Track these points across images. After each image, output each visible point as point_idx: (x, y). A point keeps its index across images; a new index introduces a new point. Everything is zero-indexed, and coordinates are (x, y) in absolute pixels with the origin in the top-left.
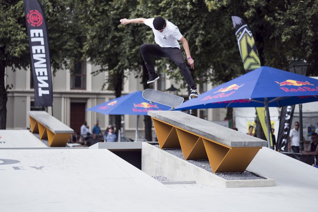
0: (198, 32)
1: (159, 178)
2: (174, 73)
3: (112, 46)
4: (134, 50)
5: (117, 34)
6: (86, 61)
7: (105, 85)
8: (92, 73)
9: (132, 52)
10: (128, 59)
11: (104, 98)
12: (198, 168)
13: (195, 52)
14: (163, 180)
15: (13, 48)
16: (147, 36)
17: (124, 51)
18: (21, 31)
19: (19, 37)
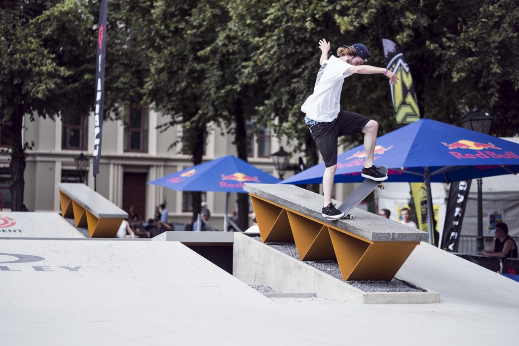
1: (260, 288)
2: (284, 127)
3: (189, 85)
4: (223, 91)
5: (198, 67)
7: (175, 144)
8: (158, 127)
9: (220, 95)
10: (213, 105)
11: (176, 167)
12: (320, 273)
14: (266, 291)
15: (35, 85)
16: (243, 70)
17: (207, 92)
18: (48, 58)
19: (44, 68)
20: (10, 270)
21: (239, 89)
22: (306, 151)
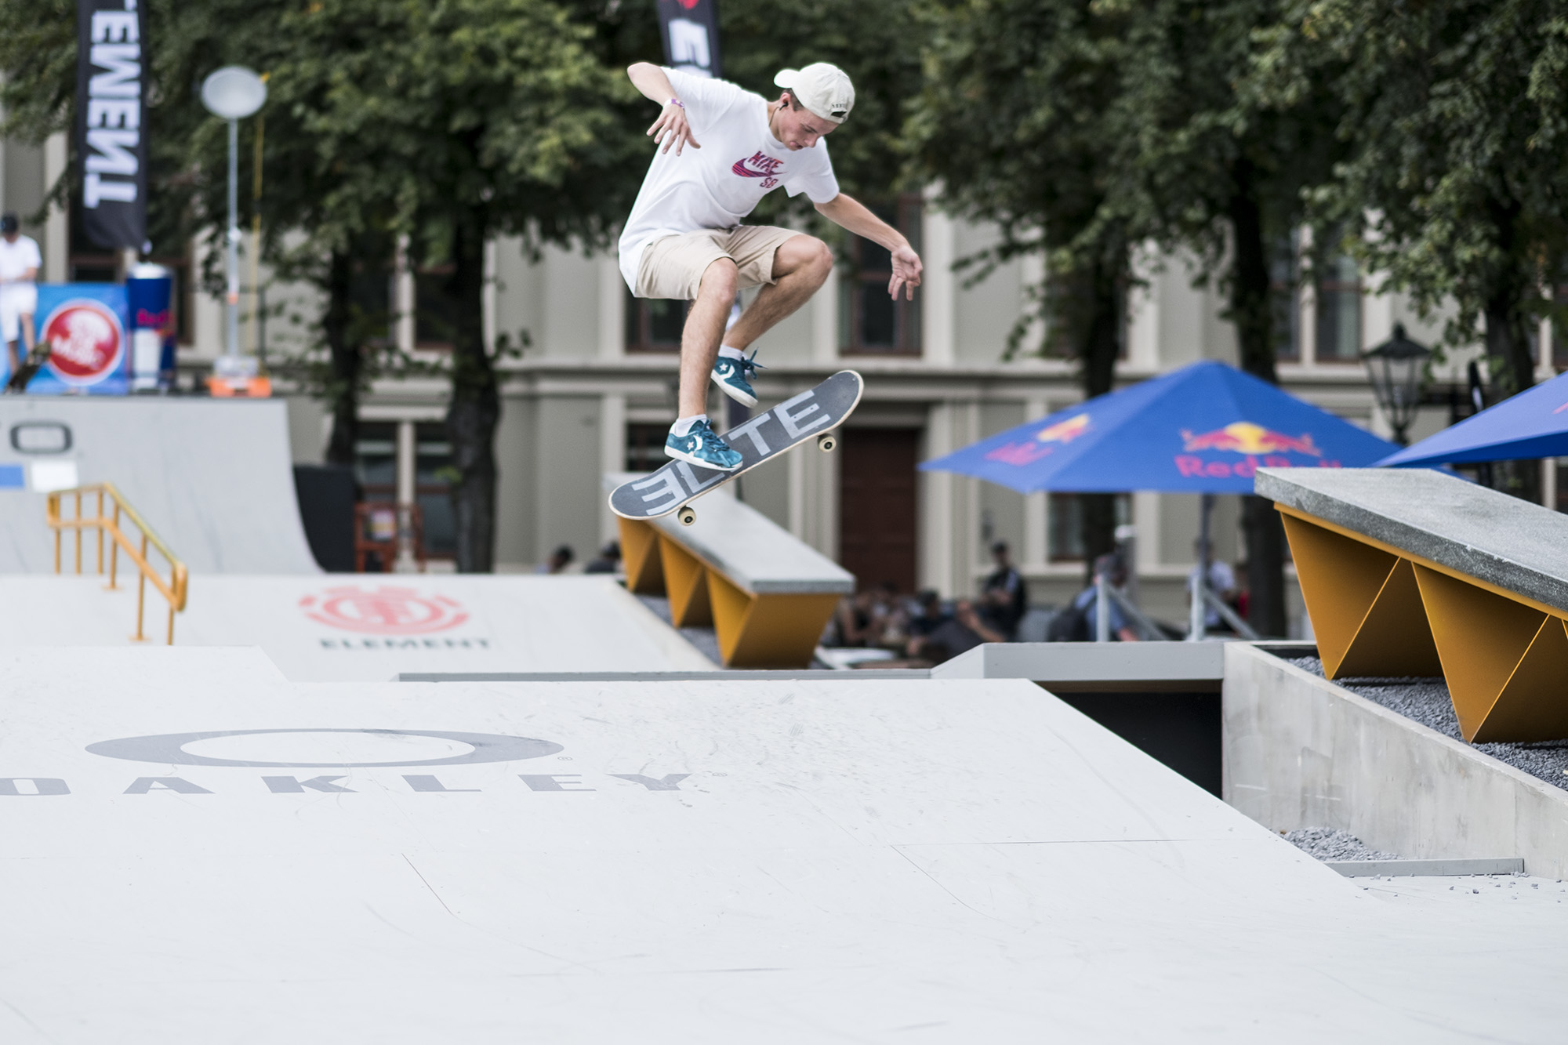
0: (1541, 30)
1: (1324, 843)
2: (1406, 257)
3: (1063, 117)
4: (1182, 136)
5: (1092, 51)
6: (921, 203)
7: (1020, 332)
8: (959, 265)
9: (1173, 149)
10: (1150, 186)
11: (1021, 403)
12: (1539, 789)
13: (1524, 139)
14: (1342, 853)
15: (524, 134)
16: (1254, 58)
17: (1126, 141)
18: (569, 39)
19: (554, 75)
20: (445, 790)
21: (1241, 127)
22: (1489, 338)
